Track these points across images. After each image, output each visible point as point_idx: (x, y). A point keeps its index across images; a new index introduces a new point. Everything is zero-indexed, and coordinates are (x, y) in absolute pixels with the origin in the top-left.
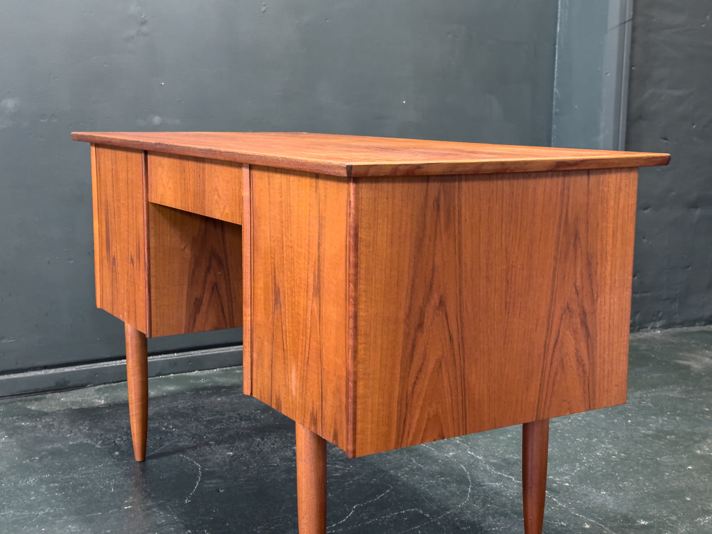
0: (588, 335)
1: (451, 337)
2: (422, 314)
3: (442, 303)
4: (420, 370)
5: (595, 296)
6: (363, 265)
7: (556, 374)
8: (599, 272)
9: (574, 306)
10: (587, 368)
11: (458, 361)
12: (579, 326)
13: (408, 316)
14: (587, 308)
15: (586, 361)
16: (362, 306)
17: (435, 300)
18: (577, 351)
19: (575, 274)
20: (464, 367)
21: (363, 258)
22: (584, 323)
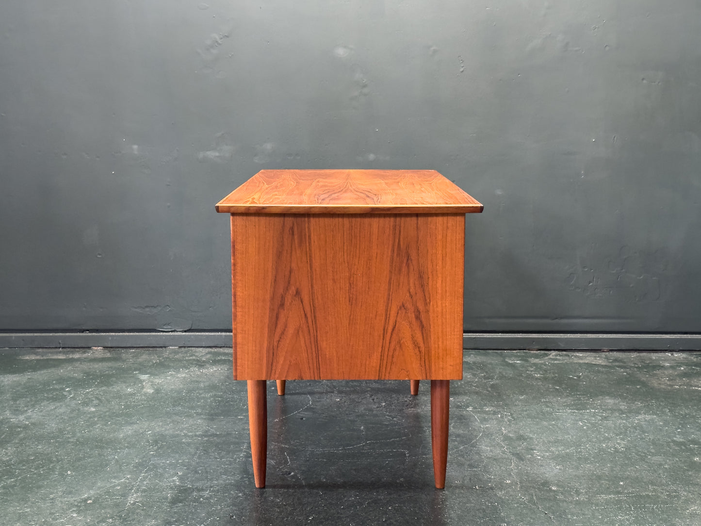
0: (422, 327)
1: (306, 315)
2: (283, 298)
3: (298, 293)
4: (283, 333)
5: (428, 301)
6: (239, 265)
7: (395, 350)
8: (430, 284)
9: (409, 305)
10: (423, 349)
11: (311, 331)
12: (414, 320)
13: (272, 299)
14: (421, 307)
15: (422, 345)
16: (239, 289)
17: (293, 290)
18: (413, 337)
19: (409, 284)
20: (317, 336)
21: (238, 261)
22: (418, 318)
